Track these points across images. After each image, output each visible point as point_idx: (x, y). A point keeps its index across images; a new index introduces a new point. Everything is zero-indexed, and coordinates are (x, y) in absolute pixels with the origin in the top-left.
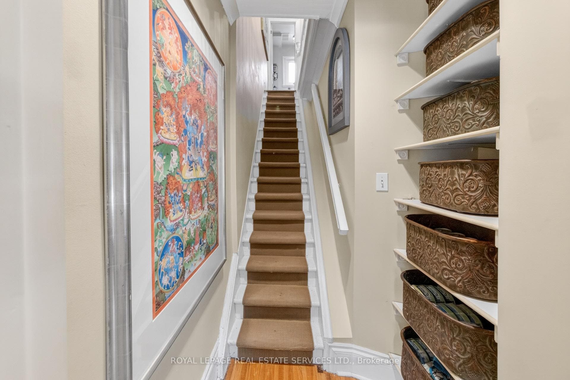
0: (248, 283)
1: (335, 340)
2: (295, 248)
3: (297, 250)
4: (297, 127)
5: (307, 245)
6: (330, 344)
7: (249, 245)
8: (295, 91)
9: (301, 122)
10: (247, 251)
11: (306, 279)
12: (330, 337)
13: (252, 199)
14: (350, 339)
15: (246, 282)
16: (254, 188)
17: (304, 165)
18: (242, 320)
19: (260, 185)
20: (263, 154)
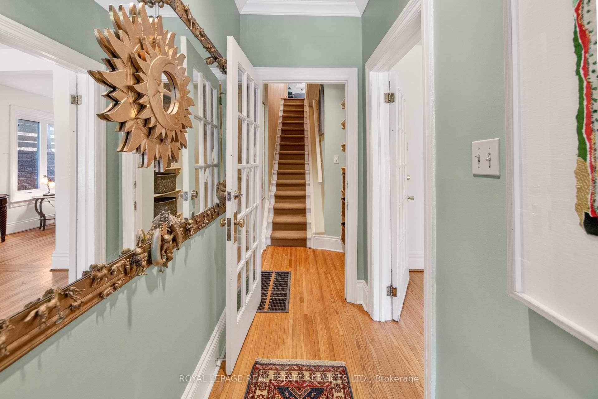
0: (274, 216)
1: (316, 234)
2: (300, 199)
3: (301, 200)
4: (305, 128)
5: (306, 197)
6: (315, 236)
7: (274, 197)
8: (304, 99)
9: (307, 124)
10: (273, 200)
11: (305, 213)
12: (314, 232)
13: (276, 173)
14: (324, 233)
15: (273, 216)
16: (276, 167)
17: (308, 153)
18: (272, 232)
19: (280, 165)
20: (281, 146)
